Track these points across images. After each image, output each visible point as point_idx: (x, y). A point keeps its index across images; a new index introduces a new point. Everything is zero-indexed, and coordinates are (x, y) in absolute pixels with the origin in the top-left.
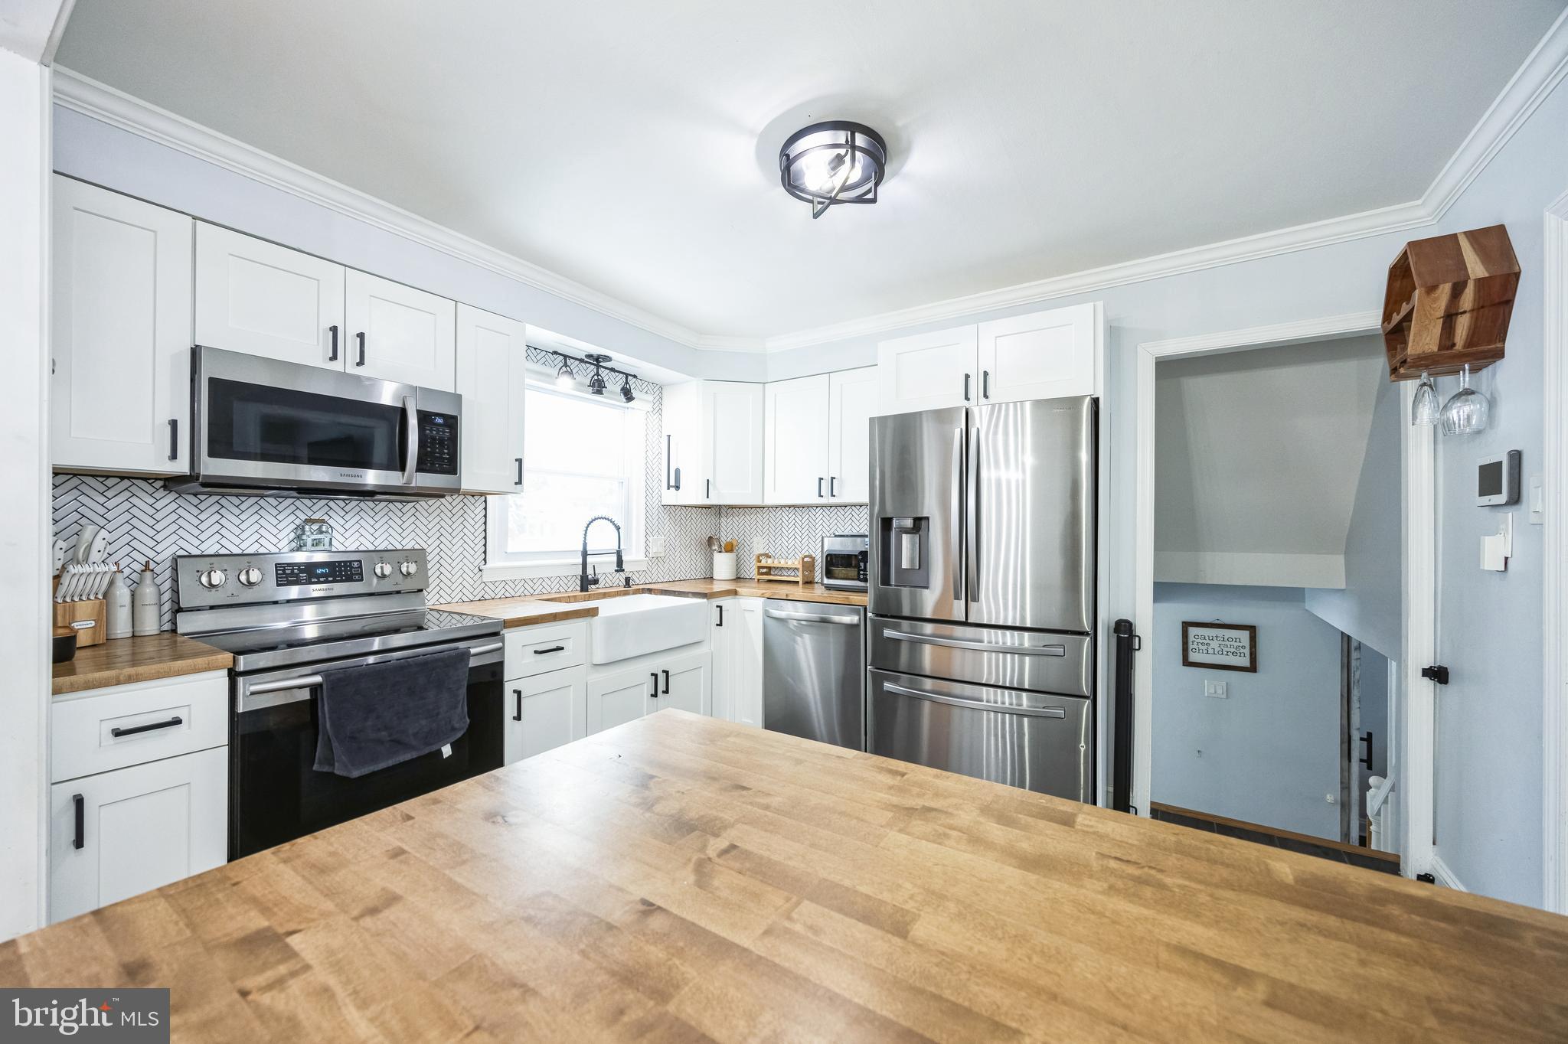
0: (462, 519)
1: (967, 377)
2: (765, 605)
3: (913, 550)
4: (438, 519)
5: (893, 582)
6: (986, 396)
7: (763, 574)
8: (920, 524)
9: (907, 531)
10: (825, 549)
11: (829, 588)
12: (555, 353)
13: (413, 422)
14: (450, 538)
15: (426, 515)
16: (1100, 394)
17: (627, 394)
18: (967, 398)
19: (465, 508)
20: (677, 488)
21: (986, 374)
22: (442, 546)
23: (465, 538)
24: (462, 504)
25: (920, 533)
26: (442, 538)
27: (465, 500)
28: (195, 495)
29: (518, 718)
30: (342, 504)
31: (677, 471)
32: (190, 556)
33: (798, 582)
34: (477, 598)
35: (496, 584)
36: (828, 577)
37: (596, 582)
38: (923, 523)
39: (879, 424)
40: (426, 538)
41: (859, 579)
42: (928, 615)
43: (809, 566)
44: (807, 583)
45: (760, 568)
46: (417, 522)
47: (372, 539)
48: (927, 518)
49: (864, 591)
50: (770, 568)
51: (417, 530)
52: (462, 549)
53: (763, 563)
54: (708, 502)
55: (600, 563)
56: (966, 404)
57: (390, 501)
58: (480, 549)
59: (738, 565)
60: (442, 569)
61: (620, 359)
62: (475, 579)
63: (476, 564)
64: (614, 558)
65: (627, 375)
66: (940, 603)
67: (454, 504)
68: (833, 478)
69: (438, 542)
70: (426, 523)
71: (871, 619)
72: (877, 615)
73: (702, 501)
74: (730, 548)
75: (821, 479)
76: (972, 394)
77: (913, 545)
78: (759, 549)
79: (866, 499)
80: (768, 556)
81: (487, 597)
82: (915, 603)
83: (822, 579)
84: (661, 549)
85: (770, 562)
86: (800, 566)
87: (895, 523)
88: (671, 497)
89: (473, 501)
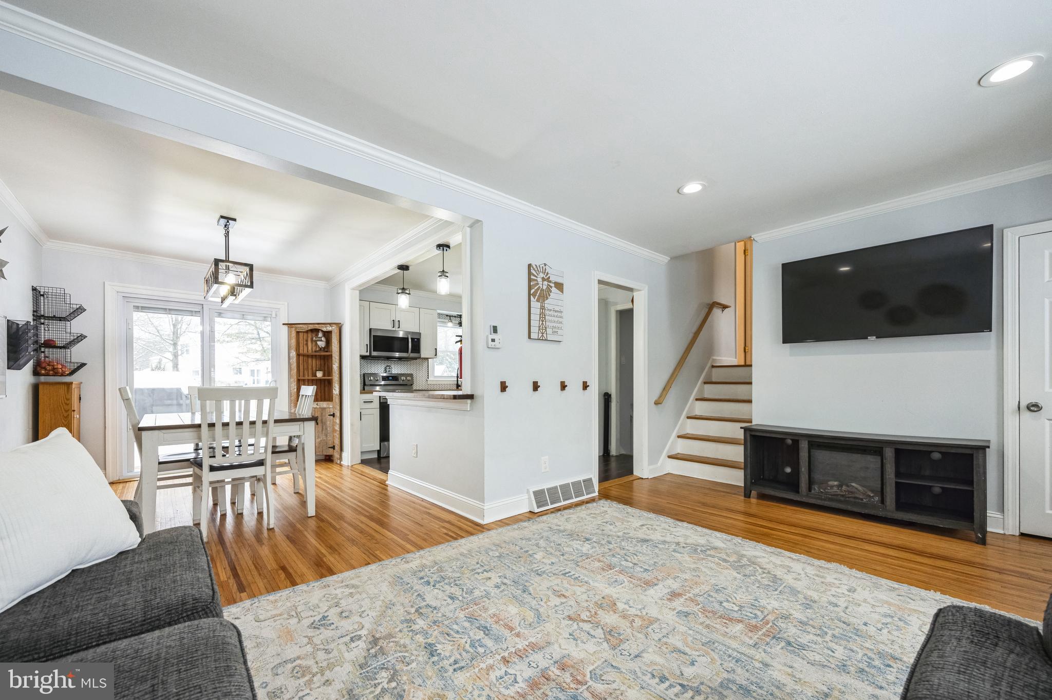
0: (422, 366)
4: (416, 365)
12: (447, 316)
13: (410, 340)
14: (419, 371)
15: (413, 364)
23: (423, 371)
27: (422, 361)
28: (370, 360)
40: (413, 370)
47: (401, 370)
51: (411, 368)
52: (422, 374)
58: (427, 374)
67: (419, 361)
69: (416, 372)
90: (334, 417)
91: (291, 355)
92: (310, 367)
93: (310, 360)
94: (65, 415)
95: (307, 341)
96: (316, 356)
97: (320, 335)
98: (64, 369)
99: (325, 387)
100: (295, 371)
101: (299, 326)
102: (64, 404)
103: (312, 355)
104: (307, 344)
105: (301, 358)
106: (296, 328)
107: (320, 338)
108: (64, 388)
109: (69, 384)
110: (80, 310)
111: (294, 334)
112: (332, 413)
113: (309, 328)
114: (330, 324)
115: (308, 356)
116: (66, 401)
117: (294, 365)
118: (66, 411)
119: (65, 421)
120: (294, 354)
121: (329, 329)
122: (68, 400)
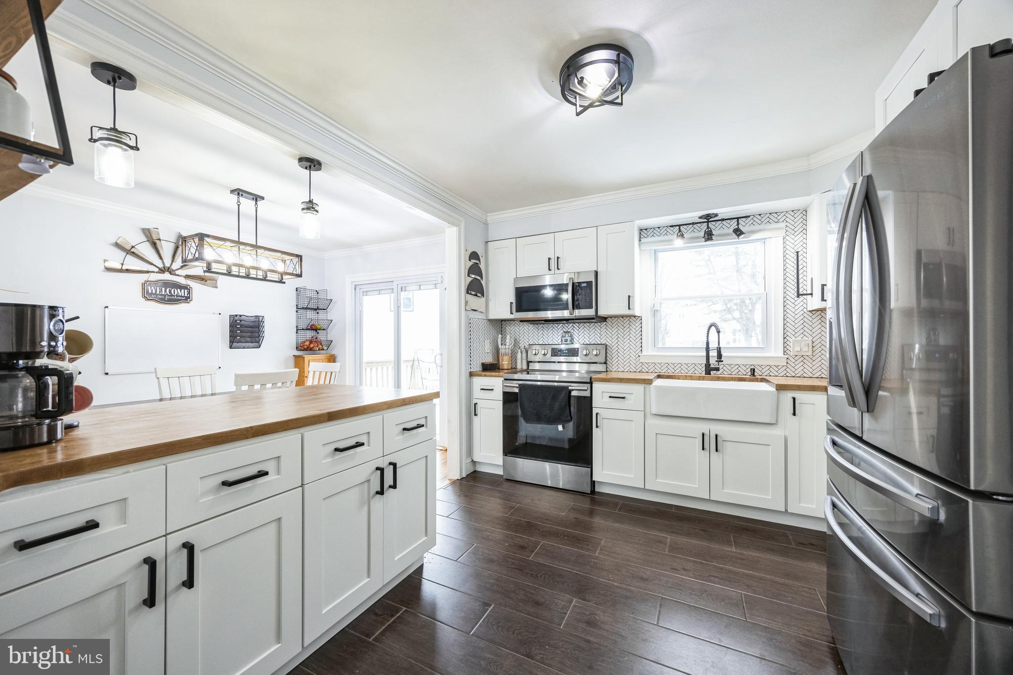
0: (629, 329)
4: (617, 330)
12: (670, 226)
13: (571, 286)
14: (623, 339)
15: (611, 328)
17: (739, 232)
19: (630, 323)
20: (812, 295)
22: (619, 343)
23: (631, 339)
24: (629, 322)
26: (619, 339)
27: (631, 320)
28: (537, 324)
30: (578, 325)
31: (812, 281)
32: (536, 344)
34: (638, 371)
35: (662, 365)
40: (611, 339)
46: (607, 331)
47: (600, 339)
51: (607, 335)
52: (629, 345)
57: (585, 323)
58: (639, 344)
60: (619, 354)
62: (637, 360)
63: (637, 352)
65: (738, 219)
67: (624, 322)
69: (617, 341)
70: (611, 331)
81: (643, 370)
89: (635, 320)
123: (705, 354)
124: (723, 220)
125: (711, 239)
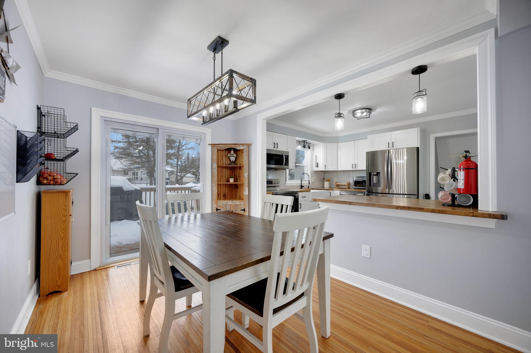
0: (283, 174)
1: (389, 143)
2: (340, 192)
3: (376, 179)
4: (280, 174)
5: (372, 186)
6: (393, 147)
7: (337, 186)
8: (378, 174)
9: (375, 175)
10: (354, 180)
11: (355, 189)
12: (298, 141)
13: (284, 156)
16: (419, 146)
17: (309, 148)
18: (389, 147)
19: (283, 172)
20: (318, 167)
21: (393, 142)
22: (280, 179)
23: (283, 177)
25: (378, 175)
26: (280, 177)
29: (301, 208)
31: (318, 163)
33: (346, 188)
36: (355, 186)
37: (303, 187)
38: (379, 174)
39: (368, 153)
41: (363, 186)
42: (380, 192)
43: (349, 184)
44: (348, 188)
45: (336, 185)
46: (277, 174)
48: (380, 173)
49: (365, 189)
50: (338, 185)
51: (277, 176)
52: (283, 179)
53: (337, 184)
54: (325, 170)
55: (304, 183)
56: (388, 149)
57: (274, 170)
58: (285, 179)
59: (330, 185)
60: (280, 183)
61: (309, 141)
62: (285, 185)
63: (285, 182)
64: (308, 182)
65: (309, 144)
66: (383, 190)
68: (356, 164)
71: (367, 194)
72: (368, 193)
73: (324, 170)
74: (328, 181)
75: (353, 164)
76: (390, 146)
77: (376, 178)
78: (335, 181)
79: (365, 169)
80: (338, 182)
81: (286, 188)
82: (376, 190)
83: (353, 187)
84: (314, 181)
85: (339, 184)
86: (347, 184)
87: (372, 174)
88: (316, 169)
90: (244, 211)
91: (214, 166)
92: (224, 175)
93: (224, 170)
94: (64, 219)
95: (222, 156)
96: (227, 167)
97: (232, 152)
98: (62, 179)
99: (232, 189)
100: (216, 178)
101: (220, 146)
102: (63, 210)
103: (225, 167)
104: (222, 159)
105: (219, 168)
106: (217, 147)
107: (232, 154)
108: (63, 195)
109: (66, 193)
110: (75, 128)
111: (216, 151)
112: (243, 209)
113: (227, 148)
114: (243, 145)
115: (223, 167)
116: (64, 207)
117: (216, 174)
118: (64, 216)
119: (64, 225)
120: (215, 165)
121: (242, 148)
122: (66, 206)
123: (300, 182)
124: (307, 143)
125: (305, 148)
